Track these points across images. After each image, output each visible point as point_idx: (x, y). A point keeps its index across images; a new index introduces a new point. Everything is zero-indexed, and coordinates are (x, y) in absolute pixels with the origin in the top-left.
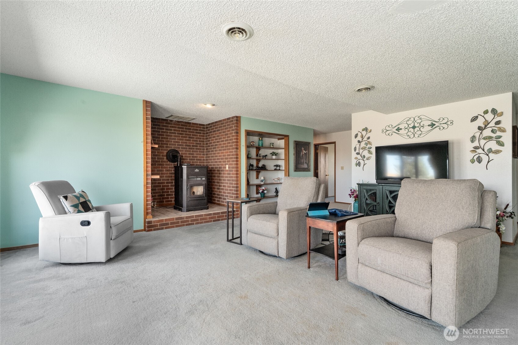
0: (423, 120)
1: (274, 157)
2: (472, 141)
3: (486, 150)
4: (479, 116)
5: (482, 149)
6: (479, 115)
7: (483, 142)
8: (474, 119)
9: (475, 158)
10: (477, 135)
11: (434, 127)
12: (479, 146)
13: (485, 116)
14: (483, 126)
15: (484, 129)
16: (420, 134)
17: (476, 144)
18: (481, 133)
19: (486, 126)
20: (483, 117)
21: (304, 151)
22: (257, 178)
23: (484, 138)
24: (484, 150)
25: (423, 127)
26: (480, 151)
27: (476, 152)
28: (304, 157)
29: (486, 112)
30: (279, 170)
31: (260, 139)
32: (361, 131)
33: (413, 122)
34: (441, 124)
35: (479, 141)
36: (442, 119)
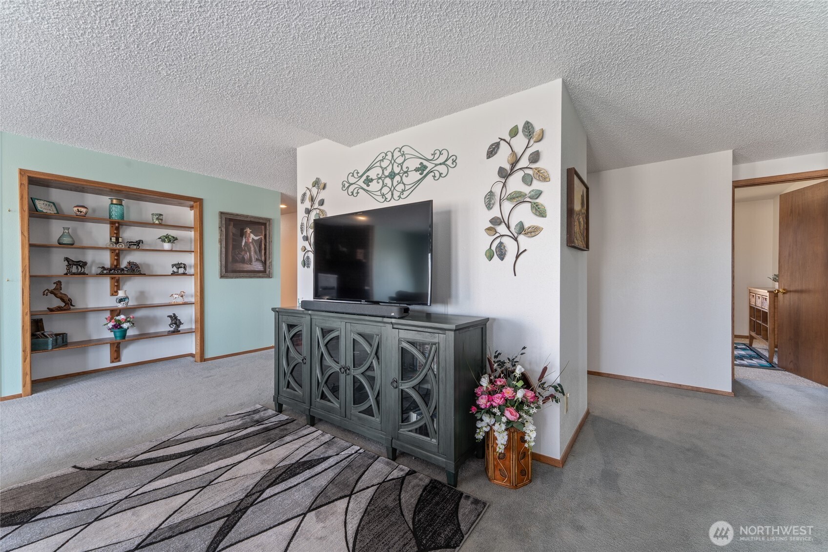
0: (407, 157)
1: (167, 246)
2: (489, 206)
3: (512, 229)
4: (502, 143)
5: (505, 224)
6: (501, 139)
7: (507, 206)
8: (493, 151)
9: (494, 248)
10: (497, 189)
11: (425, 172)
12: (500, 216)
13: (511, 143)
14: (508, 167)
15: (510, 175)
16: (403, 191)
17: (495, 212)
18: (504, 185)
19: (513, 165)
20: (509, 144)
21: (252, 236)
22: (114, 293)
23: (511, 198)
24: (508, 227)
25: (406, 174)
26: (502, 229)
27: (496, 232)
28: (252, 249)
29: (514, 133)
30: (184, 274)
31: (115, 201)
32: (310, 187)
33: (391, 162)
34: (436, 165)
35: (500, 205)
36: (438, 153)
